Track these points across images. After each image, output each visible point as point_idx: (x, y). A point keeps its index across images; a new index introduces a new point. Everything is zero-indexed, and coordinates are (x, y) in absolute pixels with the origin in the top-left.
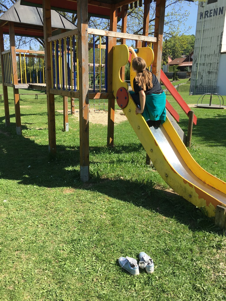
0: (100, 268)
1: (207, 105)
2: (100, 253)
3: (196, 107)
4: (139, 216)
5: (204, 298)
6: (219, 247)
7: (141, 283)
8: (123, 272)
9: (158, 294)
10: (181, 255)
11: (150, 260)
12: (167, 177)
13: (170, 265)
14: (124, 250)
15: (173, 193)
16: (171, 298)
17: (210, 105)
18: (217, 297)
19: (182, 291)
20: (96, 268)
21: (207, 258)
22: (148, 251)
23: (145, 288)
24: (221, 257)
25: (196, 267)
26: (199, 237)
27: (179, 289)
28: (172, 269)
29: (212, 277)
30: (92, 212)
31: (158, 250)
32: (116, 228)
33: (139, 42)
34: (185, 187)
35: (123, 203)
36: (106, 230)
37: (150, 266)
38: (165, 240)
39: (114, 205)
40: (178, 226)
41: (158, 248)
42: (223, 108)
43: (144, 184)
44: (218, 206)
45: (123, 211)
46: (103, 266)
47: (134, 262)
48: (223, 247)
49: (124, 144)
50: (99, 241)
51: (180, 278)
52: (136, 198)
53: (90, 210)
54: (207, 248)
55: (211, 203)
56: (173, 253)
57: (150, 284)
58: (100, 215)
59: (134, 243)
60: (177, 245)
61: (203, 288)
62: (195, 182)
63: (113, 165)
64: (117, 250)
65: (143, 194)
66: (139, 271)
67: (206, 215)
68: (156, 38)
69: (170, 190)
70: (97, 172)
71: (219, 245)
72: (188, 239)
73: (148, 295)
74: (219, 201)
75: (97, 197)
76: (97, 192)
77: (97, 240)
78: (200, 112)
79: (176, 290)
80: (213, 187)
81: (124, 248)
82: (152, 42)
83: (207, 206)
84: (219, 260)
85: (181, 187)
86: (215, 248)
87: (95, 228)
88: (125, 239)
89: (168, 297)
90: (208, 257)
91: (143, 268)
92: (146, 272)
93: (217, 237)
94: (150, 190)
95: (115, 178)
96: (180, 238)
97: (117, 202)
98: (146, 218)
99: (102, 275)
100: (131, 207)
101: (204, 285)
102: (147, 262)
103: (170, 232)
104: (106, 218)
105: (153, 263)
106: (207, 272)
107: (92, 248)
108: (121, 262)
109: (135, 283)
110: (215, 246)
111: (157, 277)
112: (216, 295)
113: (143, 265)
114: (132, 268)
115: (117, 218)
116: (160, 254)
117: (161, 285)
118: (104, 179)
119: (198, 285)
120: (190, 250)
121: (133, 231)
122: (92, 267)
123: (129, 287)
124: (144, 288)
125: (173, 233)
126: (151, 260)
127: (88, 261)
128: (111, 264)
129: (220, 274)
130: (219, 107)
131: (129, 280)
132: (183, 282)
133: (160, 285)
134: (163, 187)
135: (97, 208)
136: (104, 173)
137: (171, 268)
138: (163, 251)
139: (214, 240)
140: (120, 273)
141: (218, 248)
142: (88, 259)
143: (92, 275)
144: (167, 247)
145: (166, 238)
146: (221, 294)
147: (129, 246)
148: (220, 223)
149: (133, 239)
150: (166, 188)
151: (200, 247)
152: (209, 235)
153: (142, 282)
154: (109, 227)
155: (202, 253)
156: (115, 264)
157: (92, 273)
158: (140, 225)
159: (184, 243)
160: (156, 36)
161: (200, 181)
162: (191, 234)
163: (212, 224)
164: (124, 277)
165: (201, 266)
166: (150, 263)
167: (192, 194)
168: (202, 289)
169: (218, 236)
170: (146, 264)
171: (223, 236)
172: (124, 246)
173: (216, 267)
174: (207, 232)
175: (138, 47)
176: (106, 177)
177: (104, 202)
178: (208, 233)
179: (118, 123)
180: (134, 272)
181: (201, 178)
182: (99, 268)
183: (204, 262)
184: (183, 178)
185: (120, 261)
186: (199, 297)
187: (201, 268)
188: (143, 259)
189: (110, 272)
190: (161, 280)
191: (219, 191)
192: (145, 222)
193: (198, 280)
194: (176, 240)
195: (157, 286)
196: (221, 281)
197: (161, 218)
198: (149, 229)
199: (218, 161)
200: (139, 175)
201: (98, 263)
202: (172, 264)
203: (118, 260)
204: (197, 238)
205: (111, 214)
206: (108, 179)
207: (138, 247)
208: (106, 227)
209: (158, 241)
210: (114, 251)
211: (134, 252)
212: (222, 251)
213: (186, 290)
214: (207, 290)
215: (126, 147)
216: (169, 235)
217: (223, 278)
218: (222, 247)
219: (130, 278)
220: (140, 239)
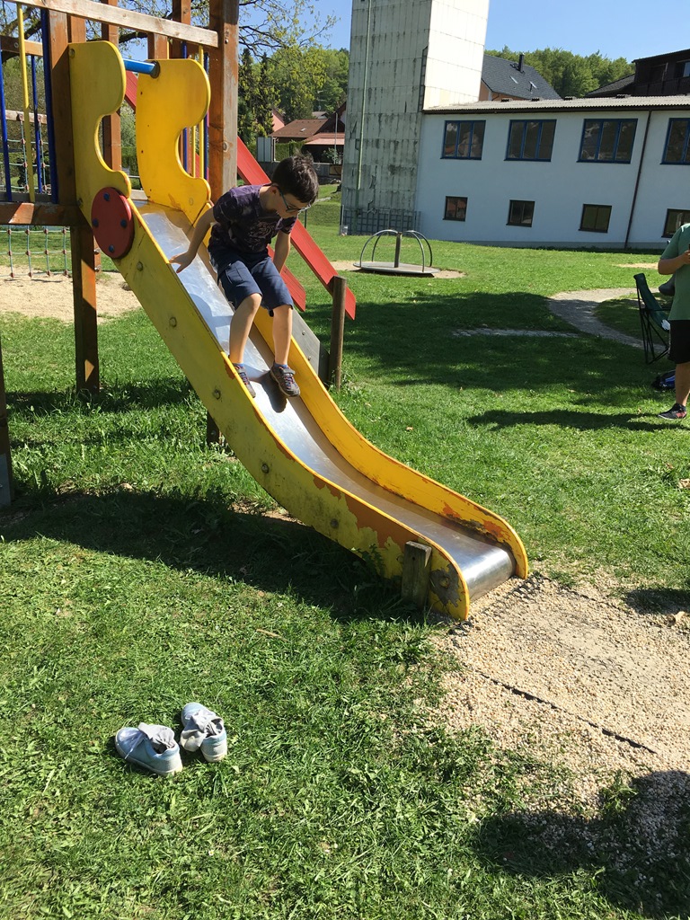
0: (52, 773)
1: (389, 266)
2: (50, 728)
3: (356, 271)
4: (183, 597)
5: (371, 804)
6: (411, 657)
7: (186, 794)
8: (129, 772)
9: (239, 816)
10: (308, 695)
11: (216, 722)
12: (268, 472)
13: (275, 727)
14: (134, 705)
15: (288, 519)
16: (278, 820)
17: (396, 266)
18: (406, 793)
19: (309, 796)
20: (38, 774)
21: (380, 692)
22: (210, 697)
23: (200, 805)
24: (417, 684)
25: (349, 722)
26: (358, 638)
27: (302, 791)
28: (282, 738)
29: (394, 740)
30: (26, 603)
31: (241, 688)
32: (108, 642)
33: (160, 39)
34: (319, 499)
35: (131, 564)
36: (76, 652)
37: (213, 739)
38: (263, 657)
39: (102, 574)
40: (301, 613)
41: (240, 685)
42: (430, 275)
43: (201, 501)
44: (408, 545)
45: (130, 587)
46: (62, 766)
47: (164, 735)
48: (421, 655)
49: (134, 381)
50: (49, 689)
51: (303, 760)
52: (176, 546)
53: (15, 596)
54: (381, 664)
55: (390, 538)
56: (283, 693)
57: (215, 793)
58: (53, 610)
59: (166, 679)
60: (296, 669)
61: (368, 777)
62: (350, 482)
63: (99, 450)
64: (111, 710)
65: (198, 531)
66: (180, 761)
67: (378, 570)
68: (216, 33)
69: (279, 514)
70: (43, 474)
71: (412, 651)
72: (330, 647)
73: (210, 826)
74: (411, 530)
75: (43, 554)
76: (41, 537)
77: (43, 689)
78: (368, 284)
79: (292, 795)
80: (397, 495)
81: (133, 700)
82: (202, 45)
83: (380, 547)
84: (410, 692)
85: (308, 498)
86: (401, 660)
87: (33, 652)
88: (138, 673)
89: (268, 821)
90: (382, 689)
91: (192, 750)
92: (204, 760)
93: (407, 630)
94: (218, 517)
95: (106, 488)
96: (306, 647)
97: (111, 563)
98: (205, 601)
99: (58, 793)
100: (158, 573)
101: (369, 768)
102: (205, 731)
103: (277, 633)
104: (73, 616)
105: (224, 730)
106: (378, 730)
107: (26, 714)
108: (121, 743)
109: (169, 796)
110: (400, 654)
111: (236, 768)
112: (403, 789)
113: (192, 740)
114: (158, 755)
115: (111, 612)
116: (246, 701)
117: (248, 791)
118: (67, 496)
119: (354, 771)
120: (333, 677)
121: (163, 646)
122: (25, 773)
123: (149, 813)
124: (196, 807)
125: (287, 634)
126: (219, 720)
127: (9, 757)
128: (90, 754)
129: (415, 730)
130: (421, 272)
131: (149, 792)
132: (313, 768)
133: (245, 789)
134: (258, 507)
135: (41, 589)
136: (66, 474)
137: (278, 735)
138: (256, 692)
139: (399, 640)
140: (121, 775)
141: (410, 660)
142: (10, 750)
143: (24, 800)
144: (269, 677)
145: (267, 652)
146: (417, 784)
147: (150, 692)
148: (416, 592)
149: (163, 670)
150: (268, 509)
151: (362, 663)
152: (387, 628)
153: (191, 790)
154: (85, 643)
155: (367, 679)
156: (105, 753)
157: (25, 792)
158: (187, 624)
159: (317, 660)
160: (216, 25)
161: (363, 479)
162: (338, 631)
163: (395, 597)
164: (133, 785)
165: (365, 716)
166: (216, 730)
167: (338, 519)
168: (365, 780)
169: (410, 629)
170: (203, 736)
171: (421, 625)
172: (132, 695)
173: (404, 712)
174: (381, 619)
175: (157, 58)
176: (73, 486)
177: (66, 568)
178: (382, 624)
179: (115, 316)
180: (166, 765)
181: (365, 471)
182: (47, 772)
183: (372, 702)
184: (314, 472)
185: (120, 739)
186: (358, 802)
187: (363, 722)
188: (193, 724)
189: (85, 780)
190: (248, 774)
191: (413, 502)
192: (202, 614)
193: (356, 757)
194: (294, 654)
195: (237, 793)
196: (417, 749)
197: (250, 598)
198: (214, 634)
199: (416, 423)
200: (184, 474)
201: (47, 759)
202: (282, 725)
203: (114, 737)
204: (353, 639)
205: (90, 601)
206: (79, 493)
207: (178, 692)
208: (71, 643)
209: (241, 665)
210: (99, 714)
211: (167, 707)
212: (419, 667)
213: (321, 788)
214: (379, 780)
215: (142, 389)
216: (276, 641)
217: (422, 740)
218: (419, 656)
219: (153, 786)
220: (187, 666)
